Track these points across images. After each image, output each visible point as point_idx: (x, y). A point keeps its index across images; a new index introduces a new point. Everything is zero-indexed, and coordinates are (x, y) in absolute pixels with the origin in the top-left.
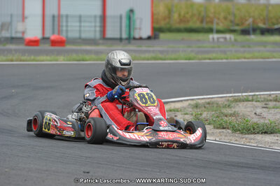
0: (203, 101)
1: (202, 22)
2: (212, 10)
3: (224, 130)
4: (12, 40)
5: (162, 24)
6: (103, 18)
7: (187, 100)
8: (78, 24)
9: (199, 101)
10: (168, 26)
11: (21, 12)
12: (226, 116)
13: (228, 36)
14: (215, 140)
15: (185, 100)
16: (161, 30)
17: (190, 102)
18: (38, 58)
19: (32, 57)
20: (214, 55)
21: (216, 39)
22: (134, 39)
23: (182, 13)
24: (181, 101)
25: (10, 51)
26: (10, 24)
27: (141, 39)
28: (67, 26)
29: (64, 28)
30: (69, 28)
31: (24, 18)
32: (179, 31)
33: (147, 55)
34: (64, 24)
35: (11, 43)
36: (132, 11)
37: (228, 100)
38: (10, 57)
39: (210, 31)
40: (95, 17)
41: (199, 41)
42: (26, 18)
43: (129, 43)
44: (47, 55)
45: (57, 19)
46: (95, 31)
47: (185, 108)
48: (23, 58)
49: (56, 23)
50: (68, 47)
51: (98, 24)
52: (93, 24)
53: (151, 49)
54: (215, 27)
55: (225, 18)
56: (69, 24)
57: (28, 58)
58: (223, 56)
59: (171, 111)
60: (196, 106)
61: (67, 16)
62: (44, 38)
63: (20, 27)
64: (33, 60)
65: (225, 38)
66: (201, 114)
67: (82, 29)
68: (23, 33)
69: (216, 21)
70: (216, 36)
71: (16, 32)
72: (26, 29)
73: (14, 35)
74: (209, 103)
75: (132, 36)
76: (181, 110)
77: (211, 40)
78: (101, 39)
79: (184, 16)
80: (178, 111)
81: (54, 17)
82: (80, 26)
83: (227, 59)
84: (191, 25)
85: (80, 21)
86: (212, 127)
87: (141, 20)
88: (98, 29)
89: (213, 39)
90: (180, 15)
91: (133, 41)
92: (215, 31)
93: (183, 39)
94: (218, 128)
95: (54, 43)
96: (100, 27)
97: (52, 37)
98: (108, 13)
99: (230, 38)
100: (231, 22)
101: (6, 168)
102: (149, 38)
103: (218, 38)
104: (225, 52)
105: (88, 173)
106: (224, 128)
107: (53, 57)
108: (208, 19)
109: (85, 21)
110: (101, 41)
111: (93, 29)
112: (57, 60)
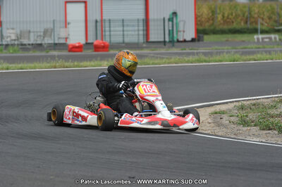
0: (248, 102)
1: (246, 22)
2: (257, 11)
3: (270, 131)
4: (56, 46)
5: (207, 26)
6: (147, 21)
7: (233, 102)
8: (121, 29)
9: (245, 102)
10: (212, 28)
11: (63, 18)
12: (272, 117)
13: (273, 36)
14: (262, 142)
15: (231, 102)
16: (205, 32)
17: (235, 104)
18: (82, 64)
19: (76, 63)
20: (259, 56)
21: (261, 40)
22: (178, 41)
23: (226, 15)
24: (227, 103)
25: (53, 58)
26: (53, 30)
27: (185, 41)
28: (110, 31)
29: (107, 33)
30: (112, 33)
31: (66, 24)
32: (223, 32)
33: (191, 58)
34: (107, 29)
35: (55, 49)
36: (175, 14)
37: (274, 101)
38: (53, 64)
39: (255, 31)
40: (138, 20)
41: (243, 41)
42: (69, 24)
43: (173, 46)
44: (90, 61)
45: (100, 23)
46: (138, 35)
47: (230, 110)
48: (66, 64)
49: (99, 28)
50: (112, 52)
51: (141, 28)
52: (136, 28)
53: (195, 51)
54: (259, 27)
55: (270, 18)
56: (112, 29)
57: (72, 64)
58: (268, 56)
59: (216, 113)
60: (242, 108)
61: (110, 20)
62: (87, 43)
63: (63, 33)
64: (76, 66)
65: (270, 38)
66: (247, 116)
67: (125, 33)
68: (66, 38)
69: (260, 21)
70: (260, 36)
71: (59, 38)
72: (69, 35)
73: (56, 42)
74: (254, 105)
75: (175, 39)
76: (226, 113)
77: (256, 40)
78: (144, 43)
79: (228, 18)
80: (223, 114)
81: (96, 21)
82: (123, 31)
83: (272, 59)
84: (235, 26)
85: (123, 26)
86: (258, 128)
87: (185, 22)
88: (141, 33)
89: (258, 39)
90: (223, 17)
91: (177, 44)
92: (259, 31)
93: (227, 41)
94: (264, 129)
95: (97, 48)
96: (143, 30)
97: (96, 43)
98: (151, 16)
99: (275, 38)
100: (276, 21)
101: (52, 175)
102: (193, 40)
103: (263, 39)
104: (270, 53)
105: (133, 178)
106: (270, 129)
107: (96, 63)
108: (253, 20)
109: (128, 26)
110: (144, 45)
111: (136, 33)
112: (101, 66)
